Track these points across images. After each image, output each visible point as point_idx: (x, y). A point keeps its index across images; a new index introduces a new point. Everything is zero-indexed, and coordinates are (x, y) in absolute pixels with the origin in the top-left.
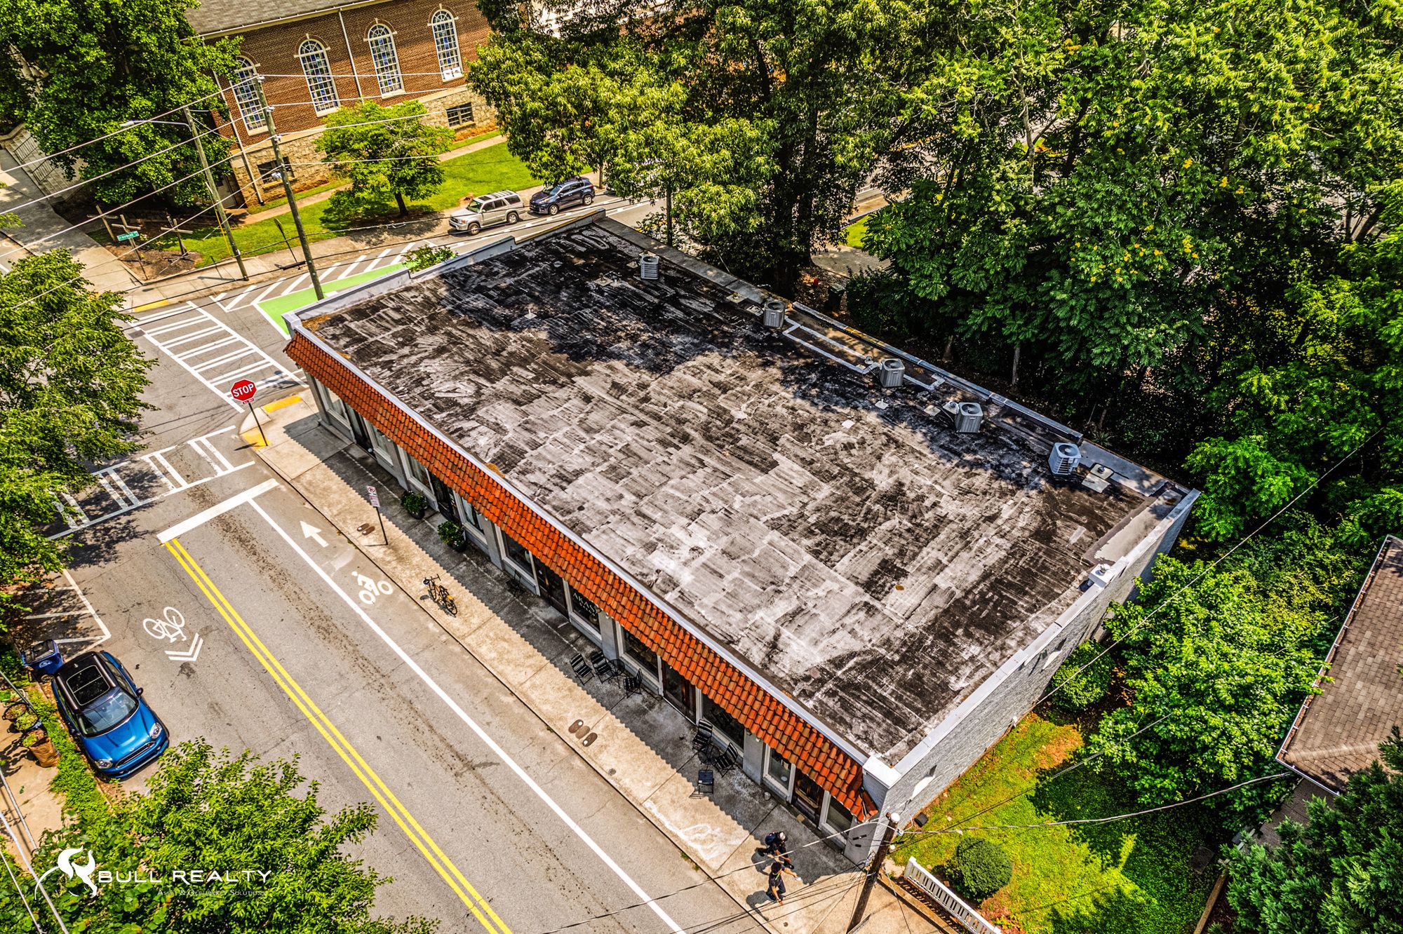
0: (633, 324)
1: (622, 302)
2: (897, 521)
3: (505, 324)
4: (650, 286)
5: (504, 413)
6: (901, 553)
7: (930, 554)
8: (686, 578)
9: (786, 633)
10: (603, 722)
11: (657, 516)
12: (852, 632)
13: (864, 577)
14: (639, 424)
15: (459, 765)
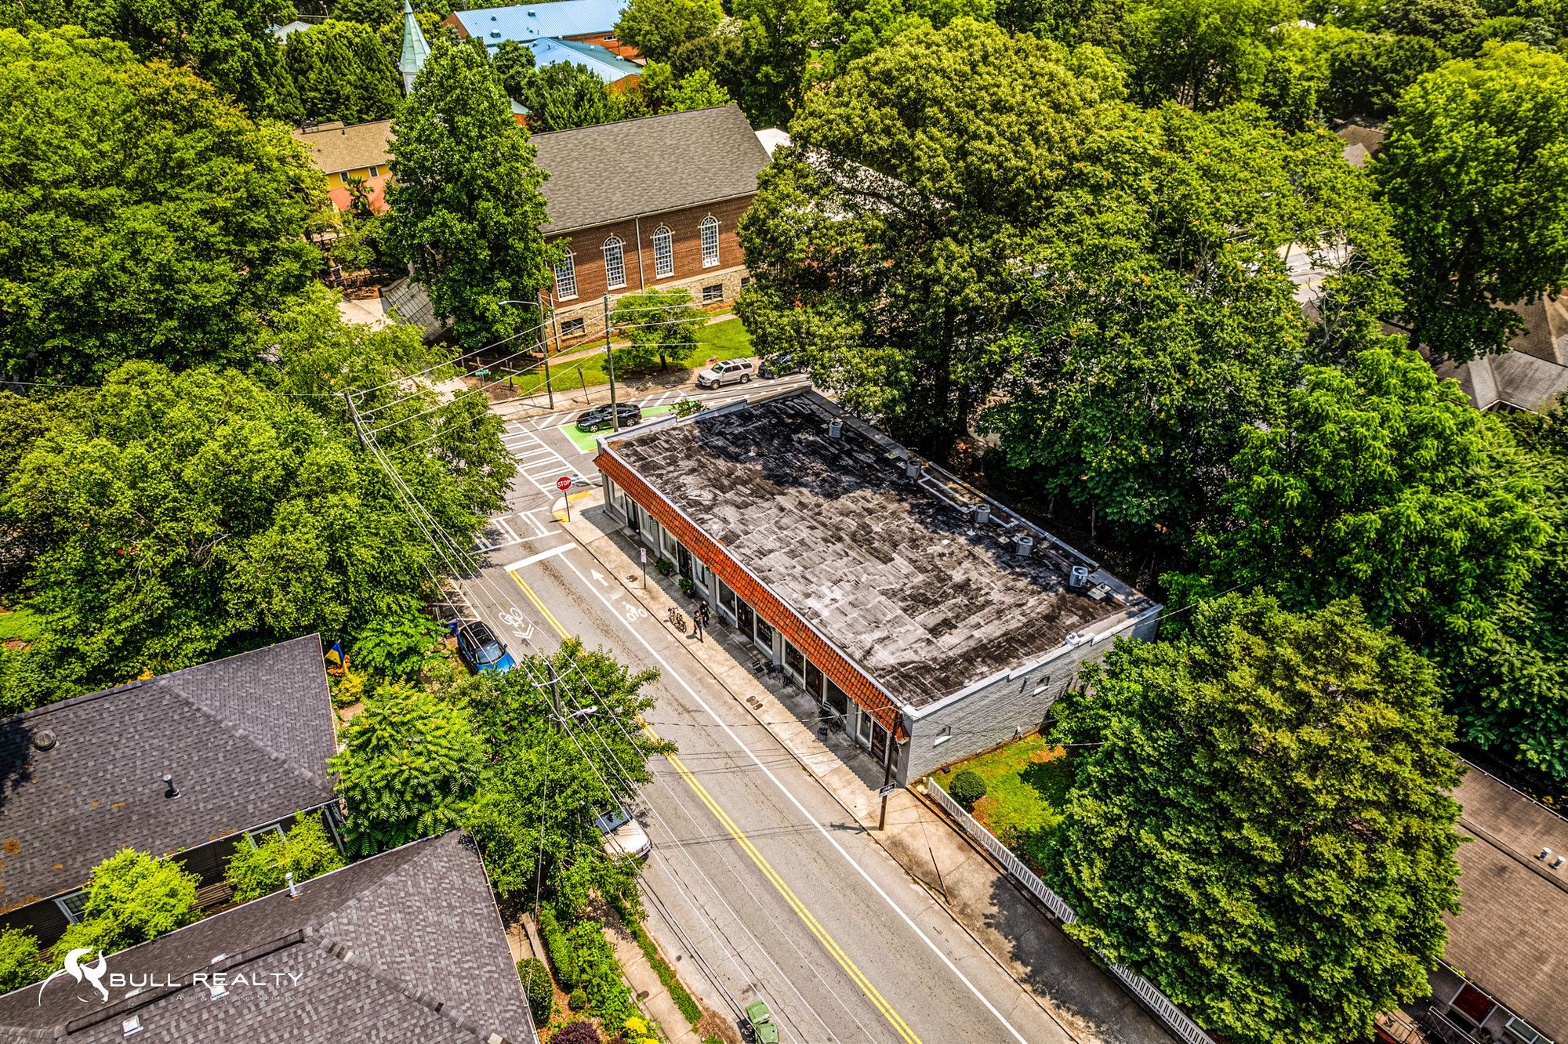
0: (818, 466)
1: (813, 450)
2: (961, 600)
3: (735, 458)
4: (833, 442)
5: (730, 512)
6: (957, 616)
7: (974, 619)
8: (825, 614)
9: (877, 647)
10: (767, 698)
11: (814, 580)
12: (916, 652)
13: (931, 625)
14: (812, 528)
15: (680, 709)
